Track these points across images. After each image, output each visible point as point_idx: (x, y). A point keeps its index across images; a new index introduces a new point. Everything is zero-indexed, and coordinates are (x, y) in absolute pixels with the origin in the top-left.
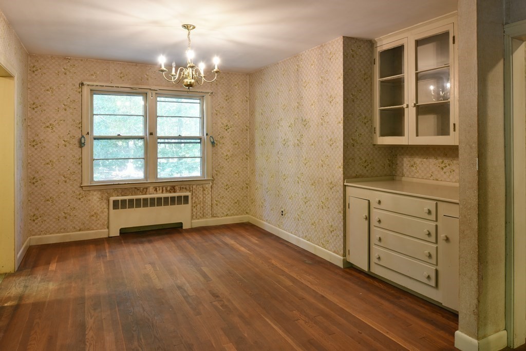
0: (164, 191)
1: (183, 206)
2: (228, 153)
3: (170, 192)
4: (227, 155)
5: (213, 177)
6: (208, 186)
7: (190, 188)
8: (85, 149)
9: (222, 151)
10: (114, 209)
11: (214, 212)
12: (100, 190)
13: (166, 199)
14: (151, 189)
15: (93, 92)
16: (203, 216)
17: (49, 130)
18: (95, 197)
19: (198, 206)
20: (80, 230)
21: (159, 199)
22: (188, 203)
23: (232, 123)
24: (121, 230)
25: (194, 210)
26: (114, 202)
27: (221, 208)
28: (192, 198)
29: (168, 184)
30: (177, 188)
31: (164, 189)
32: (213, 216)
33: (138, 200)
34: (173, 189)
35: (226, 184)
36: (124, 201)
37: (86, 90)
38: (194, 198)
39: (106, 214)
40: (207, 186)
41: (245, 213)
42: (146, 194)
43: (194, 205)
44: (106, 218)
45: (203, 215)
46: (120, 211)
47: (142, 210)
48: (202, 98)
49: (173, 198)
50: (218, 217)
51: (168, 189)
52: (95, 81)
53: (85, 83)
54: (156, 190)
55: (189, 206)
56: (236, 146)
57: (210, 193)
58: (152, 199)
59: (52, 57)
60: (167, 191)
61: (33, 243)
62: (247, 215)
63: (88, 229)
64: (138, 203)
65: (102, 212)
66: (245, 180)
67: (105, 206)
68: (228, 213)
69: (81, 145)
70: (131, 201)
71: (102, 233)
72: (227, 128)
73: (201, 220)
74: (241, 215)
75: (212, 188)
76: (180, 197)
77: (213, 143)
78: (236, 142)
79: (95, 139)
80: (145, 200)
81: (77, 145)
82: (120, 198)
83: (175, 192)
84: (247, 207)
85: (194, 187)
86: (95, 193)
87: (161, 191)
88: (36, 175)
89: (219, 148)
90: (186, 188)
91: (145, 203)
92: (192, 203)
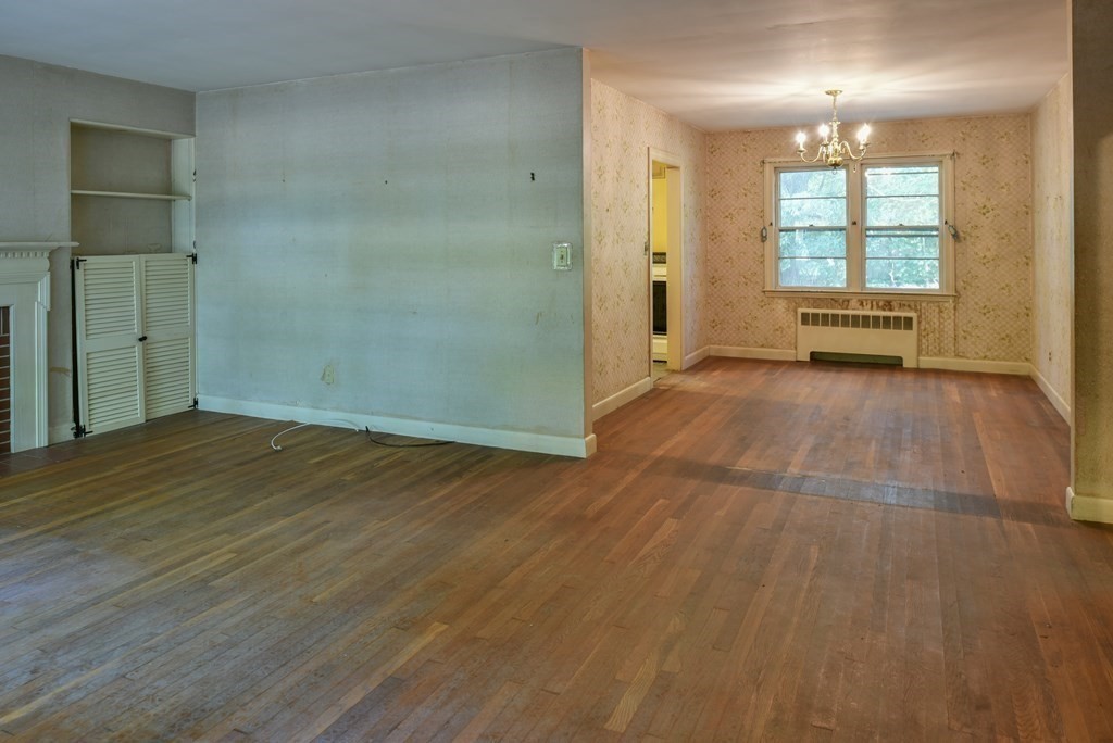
0: (875, 307)
1: (903, 332)
2: (988, 254)
3: (884, 310)
4: (985, 257)
5: (956, 292)
6: (950, 304)
7: (916, 306)
8: (768, 243)
9: (976, 250)
10: (803, 324)
11: (961, 349)
12: (786, 298)
13: (876, 318)
14: (854, 303)
15: (778, 170)
16: (940, 353)
17: (728, 220)
18: (780, 306)
19: (931, 335)
20: (762, 346)
21: (866, 318)
22: (911, 329)
23: (995, 203)
24: (812, 354)
25: (924, 341)
26: (803, 314)
27: (973, 343)
28: (919, 322)
29: (880, 297)
30: (894, 304)
31: (874, 303)
32: (957, 356)
33: (835, 317)
34: (888, 305)
35: (983, 305)
36: (815, 316)
37: (768, 169)
38: (923, 323)
39: (793, 330)
40: (946, 305)
41: (1023, 358)
42: (847, 309)
43: (923, 334)
44: (794, 336)
45: (940, 350)
46: (810, 328)
47: (840, 330)
48: (939, 163)
49: (887, 319)
50: (968, 358)
51: (881, 304)
52: (779, 156)
53: (768, 159)
54: (862, 304)
55: (913, 334)
56: (1004, 241)
57: (953, 317)
58: (855, 318)
59: (731, 133)
60: (878, 307)
61: (712, 354)
62: (1026, 364)
63: (772, 347)
64: (835, 320)
65: (789, 327)
66: (1022, 301)
67: (793, 319)
68: (988, 354)
69: (764, 239)
70: (825, 316)
71: (789, 355)
72: (984, 211)
73: (934, 359)
74: (1016, 361)
75: (955, 308)
76: (897, 319)
77: (956, 236)
78: (1003, 234)
79: (781, 231)
80: (845, 317)
81: (759, 238)
82: (811, 311)
83: (891, 310)
84: (1028, 349)
85: (924, 305)
86: (780, 301)
87: (869, 306)
88: (715, 274)
89: (968, 243)
90: (909, 306)
91: (845, 321)
92: (919, 328)
